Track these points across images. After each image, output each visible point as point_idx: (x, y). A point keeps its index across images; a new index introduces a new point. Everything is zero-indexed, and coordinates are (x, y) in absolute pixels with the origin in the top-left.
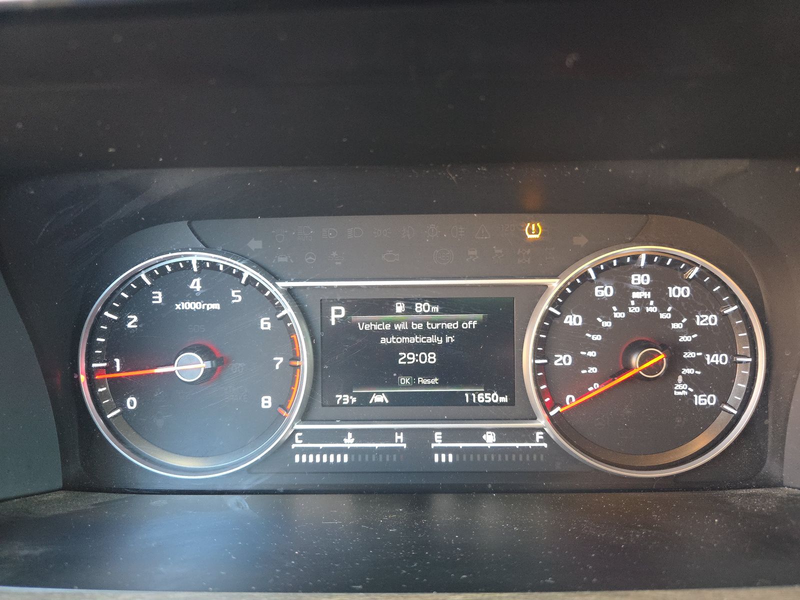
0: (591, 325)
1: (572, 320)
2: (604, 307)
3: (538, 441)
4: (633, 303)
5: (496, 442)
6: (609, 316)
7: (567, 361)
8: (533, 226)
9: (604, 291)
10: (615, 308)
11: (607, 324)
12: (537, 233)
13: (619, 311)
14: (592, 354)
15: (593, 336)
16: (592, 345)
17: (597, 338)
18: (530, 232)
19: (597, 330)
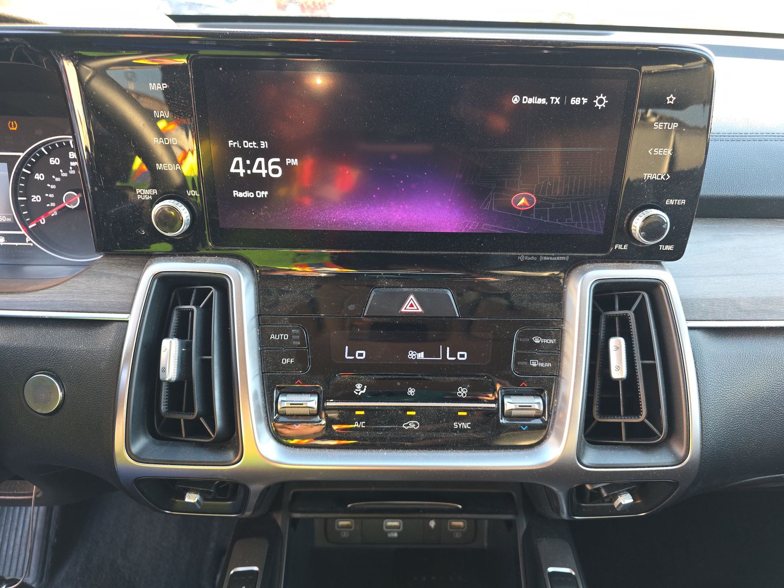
0: (49, 180)
1: (39, 177)
2: (55, 170)
3: (27, 242)
4: (71, 168)
5: (5, 242)
6: (59, 175)
7: (39, 199)
8: (12, 122)
9: (54, 161)
10: (61, 171)
11: (58, 179)
12: (15, 127)
13: (64, 172)
14: (51, 196)
15: (52, 185)
16: (50, 191)
17: (53, 187)
18: (11, 126)
19: (53, 182)
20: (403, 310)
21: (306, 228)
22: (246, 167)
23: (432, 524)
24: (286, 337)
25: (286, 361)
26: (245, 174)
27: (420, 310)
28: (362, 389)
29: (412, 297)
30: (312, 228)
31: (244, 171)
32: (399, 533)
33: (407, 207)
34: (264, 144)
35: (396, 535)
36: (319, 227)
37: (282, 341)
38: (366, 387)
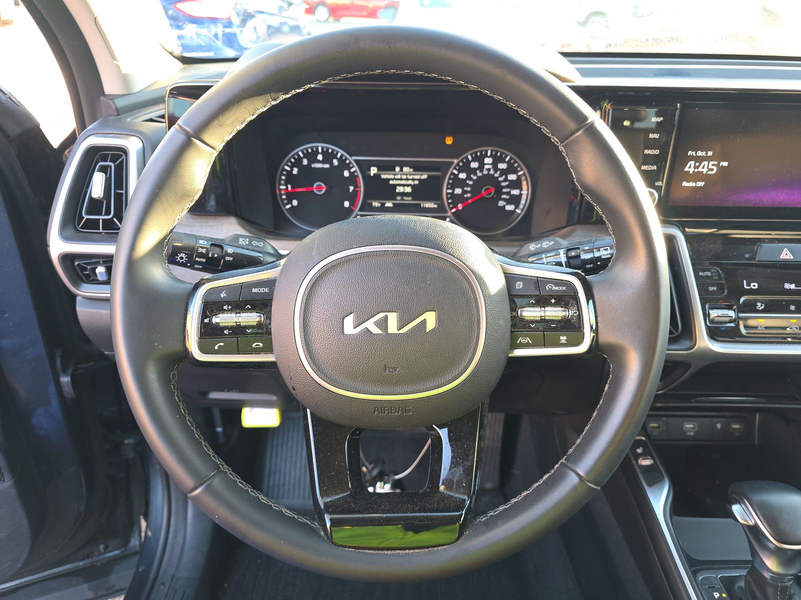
0: (469, 178)
2: (474, 171)
4: (485, 170)
6: (475, 174)
7: (460, 192)
8: (449, 138)
9: (474, 165)
10: (478, 172)
11: (475, 178)
12: (450, 141)
14: (469, 189)
15: (469, 182)
16: (468, 185)
17: (471, 183)
18: (447, 141)
19: (471, 179)
20: (781, 257)
21: (722, 205)
22: (695, 167)
23: (719, 426)
24: (709, 274)
25: (711, 289)
26: (694, 172)
27: (792, 257)
28: (761, 306)
29: (786, 249)
30: (726, 205)
31: (693, 170)
32: (694, 432)
33: (789, 191)
34: (710, 153)
35: (692, 434)
36: (731, 205)
37: (707, 277)
38: (763, 305)
